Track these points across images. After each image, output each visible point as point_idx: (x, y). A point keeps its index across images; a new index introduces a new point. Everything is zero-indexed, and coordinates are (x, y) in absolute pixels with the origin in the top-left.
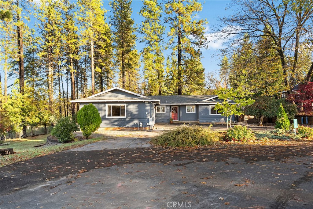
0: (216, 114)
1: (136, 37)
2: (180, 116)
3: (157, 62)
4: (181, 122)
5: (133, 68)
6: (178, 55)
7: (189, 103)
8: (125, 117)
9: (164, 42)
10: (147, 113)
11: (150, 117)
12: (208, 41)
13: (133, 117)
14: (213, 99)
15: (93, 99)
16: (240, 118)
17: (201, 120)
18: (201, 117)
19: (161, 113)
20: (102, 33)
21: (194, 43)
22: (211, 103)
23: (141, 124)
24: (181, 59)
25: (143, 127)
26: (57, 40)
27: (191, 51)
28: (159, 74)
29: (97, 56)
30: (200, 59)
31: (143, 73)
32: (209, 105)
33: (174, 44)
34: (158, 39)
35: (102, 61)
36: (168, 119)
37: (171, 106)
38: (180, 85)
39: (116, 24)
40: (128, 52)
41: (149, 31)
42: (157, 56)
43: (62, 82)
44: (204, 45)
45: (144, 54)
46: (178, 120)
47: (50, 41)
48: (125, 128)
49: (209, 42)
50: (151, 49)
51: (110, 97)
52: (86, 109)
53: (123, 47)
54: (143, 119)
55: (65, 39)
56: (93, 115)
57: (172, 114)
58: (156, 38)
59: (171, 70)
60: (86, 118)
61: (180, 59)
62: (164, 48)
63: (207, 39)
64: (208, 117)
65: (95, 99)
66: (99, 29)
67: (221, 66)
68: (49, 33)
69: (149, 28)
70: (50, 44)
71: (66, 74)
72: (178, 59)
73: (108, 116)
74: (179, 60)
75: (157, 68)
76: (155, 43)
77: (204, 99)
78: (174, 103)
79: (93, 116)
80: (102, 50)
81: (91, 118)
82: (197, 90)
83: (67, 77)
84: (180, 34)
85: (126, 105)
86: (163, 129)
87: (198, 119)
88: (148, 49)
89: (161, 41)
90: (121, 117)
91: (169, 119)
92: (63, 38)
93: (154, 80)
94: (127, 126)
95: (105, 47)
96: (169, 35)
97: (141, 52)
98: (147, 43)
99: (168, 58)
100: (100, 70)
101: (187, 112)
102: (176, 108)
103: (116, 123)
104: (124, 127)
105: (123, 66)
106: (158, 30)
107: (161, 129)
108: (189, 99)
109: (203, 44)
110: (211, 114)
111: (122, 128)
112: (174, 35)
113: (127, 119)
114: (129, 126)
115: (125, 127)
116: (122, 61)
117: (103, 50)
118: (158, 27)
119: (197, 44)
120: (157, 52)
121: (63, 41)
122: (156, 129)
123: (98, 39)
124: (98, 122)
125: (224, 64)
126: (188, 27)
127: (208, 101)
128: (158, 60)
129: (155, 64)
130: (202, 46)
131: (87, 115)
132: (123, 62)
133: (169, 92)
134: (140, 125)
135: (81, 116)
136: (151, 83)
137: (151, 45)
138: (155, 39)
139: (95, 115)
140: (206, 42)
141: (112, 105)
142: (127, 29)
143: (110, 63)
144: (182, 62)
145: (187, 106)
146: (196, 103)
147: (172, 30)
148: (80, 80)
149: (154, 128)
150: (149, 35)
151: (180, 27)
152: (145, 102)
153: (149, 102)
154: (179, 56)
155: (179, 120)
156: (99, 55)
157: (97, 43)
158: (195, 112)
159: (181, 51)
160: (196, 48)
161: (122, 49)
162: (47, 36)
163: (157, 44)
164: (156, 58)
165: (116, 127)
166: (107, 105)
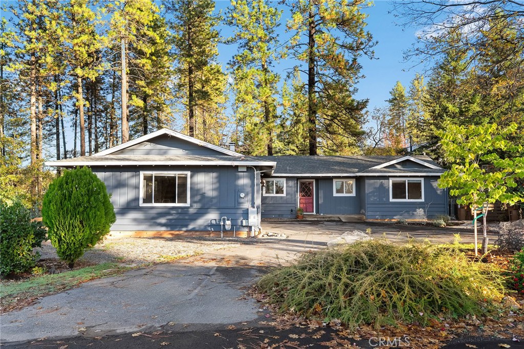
0: (406, 198)
1: (218, 34)
2: (320, 203)
3: (264, 86)
4: (323, 218)
5: (211, 100)
6: (308, 72)
7: (342, 173)
8: (188, 204)
9: (279, 43)
10: (242, 195)
11: (250, 205)
12: (374, 40)
13: (205, 205)
14: (396, 164)
15: (107, 159)
16: (462, 210)
17: (370, 213)
18: (369, 206)
19: (274, 195)
20: (146, 24)
21: (343, 46)
22: (393, 172)
23: (228, 223)
24: (316, 79)
25: (232, 230)
26: (48, 39)
27: (339, 61)
28: (267, 112)
29: (134, 73)
30: (356, 81)
31: (233, 113)
32: (387, 178)
33: (300, 48)
34: (266, 35)
35: (144, 85)
36: (292, 211)
37: (298, 178)
38: (312, 135)
39: (177, 6)
40: (200, 65)
41: (246, 19)
42: (263, 73)
43: (63, 128)
44: (365, 51)
45: (235, 68)
46: (314, 213)
47: (34, 40)
48: (186, 234)
49: (377, 43)
50: (251, 58)
51: (148, 154)
52: (67, 183)
53: (190, 56)
54: (232, 211)
55: (65, 36)
56: (86, 199)
57: (300, 199)
58: (261, 33)
59: (295, 101)
60: (65, 209)
61: (314, 78)
62: (279, 56)
63: (371, 37)
64: (387, 206)
65: (112, 159)
66: (138, 15)
67: (390, 101)
68: (32, 24)
69: (246, 12)
70: (33, 46)
71: (72, 112)
72: (309, 81)
73: (145, 201)
74: (312, 83)
75: (264, 98)
76: (260, 44)
77: (373, 163)
78: (305, 173)
79: (89, 201)
80: (144, 61)
81: (81, 209)
82: (352, 145)
83: (74, 121)
84: (313, 27)
85: (189, 173)
86: (284, 237)
87: (362, 211)
88: (244, 57)
89: (272, 42)
90: (177, 205)
91: (294, 209)
92: (61, 34)
93: (256, 125)
94: (191, 227)
95: (152, 54)
96: (290, 28)
97: (228, 64)
98: (241, 47)
99: (288, 77)
100: (140, 103)
101: (335, 194)
102: (311, 183)
103: (163, 220)
104: (184, 229)
105: (191, 95)
106: (267, 17)
107: (279, 237)
108: (339, 164)
109: (362, 47)
110: (393, 198)
111: (177, 233)
112: (300, 28)
113: (192, 211)
114: (197, 229)
115: (186, 231)
116: (190, 84)
117: (147, 61)
118: (266, 10)
119: (351, 48)
120: (263, 63)
121: (62, 39)
122: (266, 237)
123: (135, 36)
124: (103, 221)
125: (398, 99)
126: (332, 10)
127: (385, 169)
128: (266, 80)
129: (260, 89)
130: (361, 52)
131: (69, 200)
132: (190, 87)
133: (287, 152)
134: (224, 225)
135: (50, 202)
136: (252, 130)
137: (250, 49)
138: (259, 36)
139: (92, 198)
140: (371, 44)
141: (154, 173)
142: (198, 18)
143: (164, 90)
144: (319, 86)
145: (334, 181)
146: (358, 172)
147: (295, 16)
148: (103, 128)
149: (259, 233)
150: (246, 26)
151: (313, 13)
152: (237, 167)
153: (249, 168)
154: (311, 74)
155: (318, 212)
156: (139, 71)
157: (135, 45)
158: (354, 194)
159: (315, 63)
160: (348, 56)
161: (188, 59)
162: (27, 29)
163: (264, 46)
164: (261, 77)
165: (164, 229)
166: (142, 174)
